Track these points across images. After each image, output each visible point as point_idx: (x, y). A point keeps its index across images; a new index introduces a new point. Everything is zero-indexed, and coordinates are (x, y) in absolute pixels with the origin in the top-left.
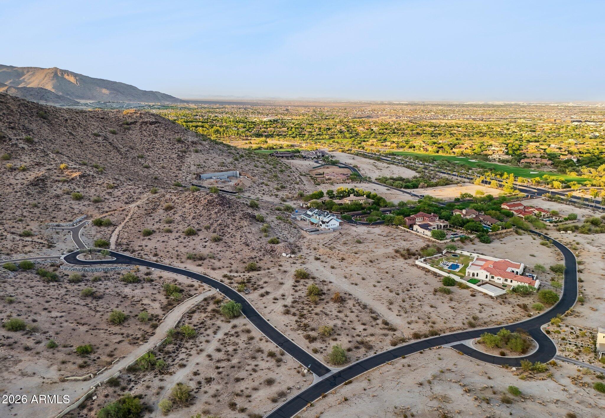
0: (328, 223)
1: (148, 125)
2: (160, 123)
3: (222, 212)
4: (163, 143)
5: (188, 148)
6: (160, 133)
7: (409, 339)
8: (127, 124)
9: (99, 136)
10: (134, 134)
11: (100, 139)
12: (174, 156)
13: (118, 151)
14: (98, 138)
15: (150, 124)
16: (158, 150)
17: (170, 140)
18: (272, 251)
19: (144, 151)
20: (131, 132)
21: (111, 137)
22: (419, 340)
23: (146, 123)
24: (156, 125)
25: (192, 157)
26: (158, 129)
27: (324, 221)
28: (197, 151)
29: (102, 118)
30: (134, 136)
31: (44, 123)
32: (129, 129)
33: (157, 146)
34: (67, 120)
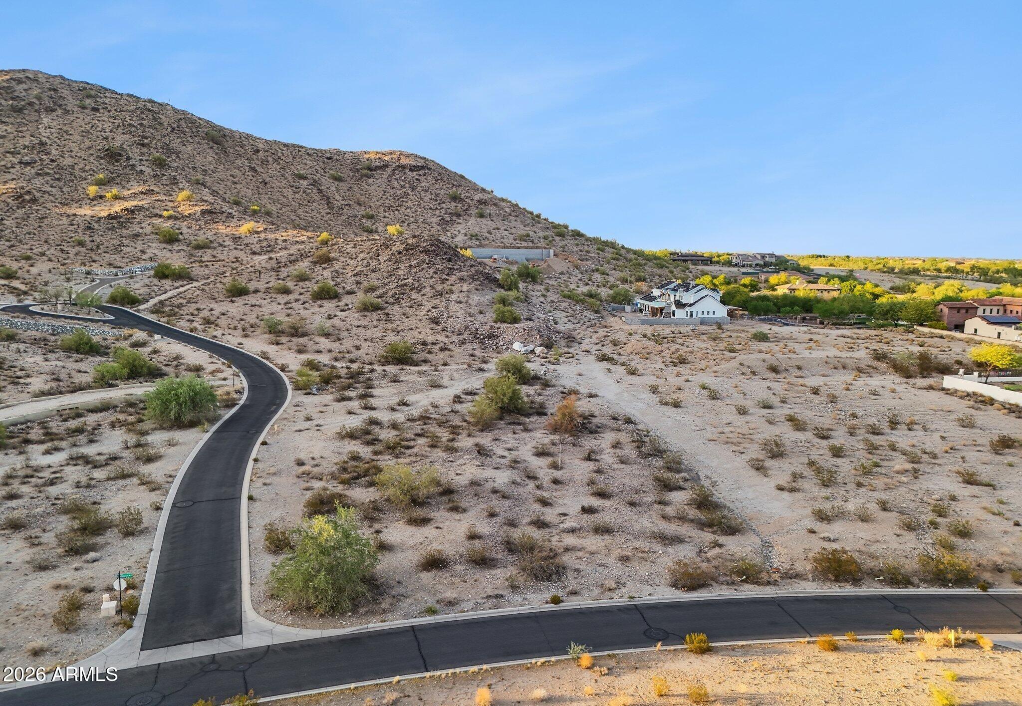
0: (691, 305)
1: (407, 171)
2: (430, 169)
3: (425, 266)
4: (422, 199)
5: (467, 210)
6: (423, 184)
7: (793, 576)
8: (370, 169)
9: (305, 178)
10: (376, 186)
11: (304, 183)
12: (435, 220)
13: (328, 203)
14: (301, 182)
15: (411, 170)
16: (408, 210)
17: (437, 195)
18: (491, 336)
19: (381, 209)
20: (371, 181)
21: (326, 182)
22: (848, 590)
23: (403, 167)
24: (422, 172)
25: (469, 224)
26: (422, 178)
27: (684, 301)
28: (481, 216)
29: (328, 158)
30: (374, 187)
31: (211, 148)
32: (369, 177)
33: (410, 204)
34: (258, 151)
